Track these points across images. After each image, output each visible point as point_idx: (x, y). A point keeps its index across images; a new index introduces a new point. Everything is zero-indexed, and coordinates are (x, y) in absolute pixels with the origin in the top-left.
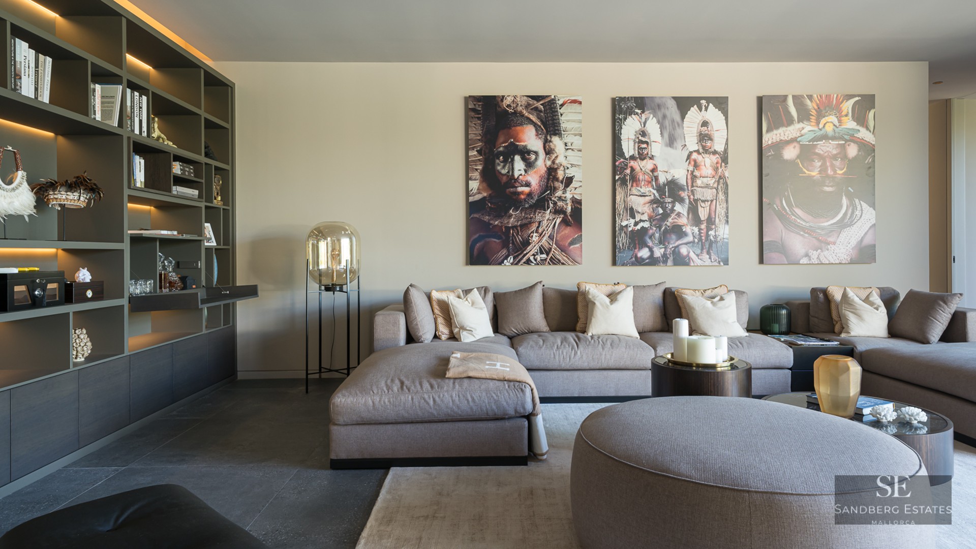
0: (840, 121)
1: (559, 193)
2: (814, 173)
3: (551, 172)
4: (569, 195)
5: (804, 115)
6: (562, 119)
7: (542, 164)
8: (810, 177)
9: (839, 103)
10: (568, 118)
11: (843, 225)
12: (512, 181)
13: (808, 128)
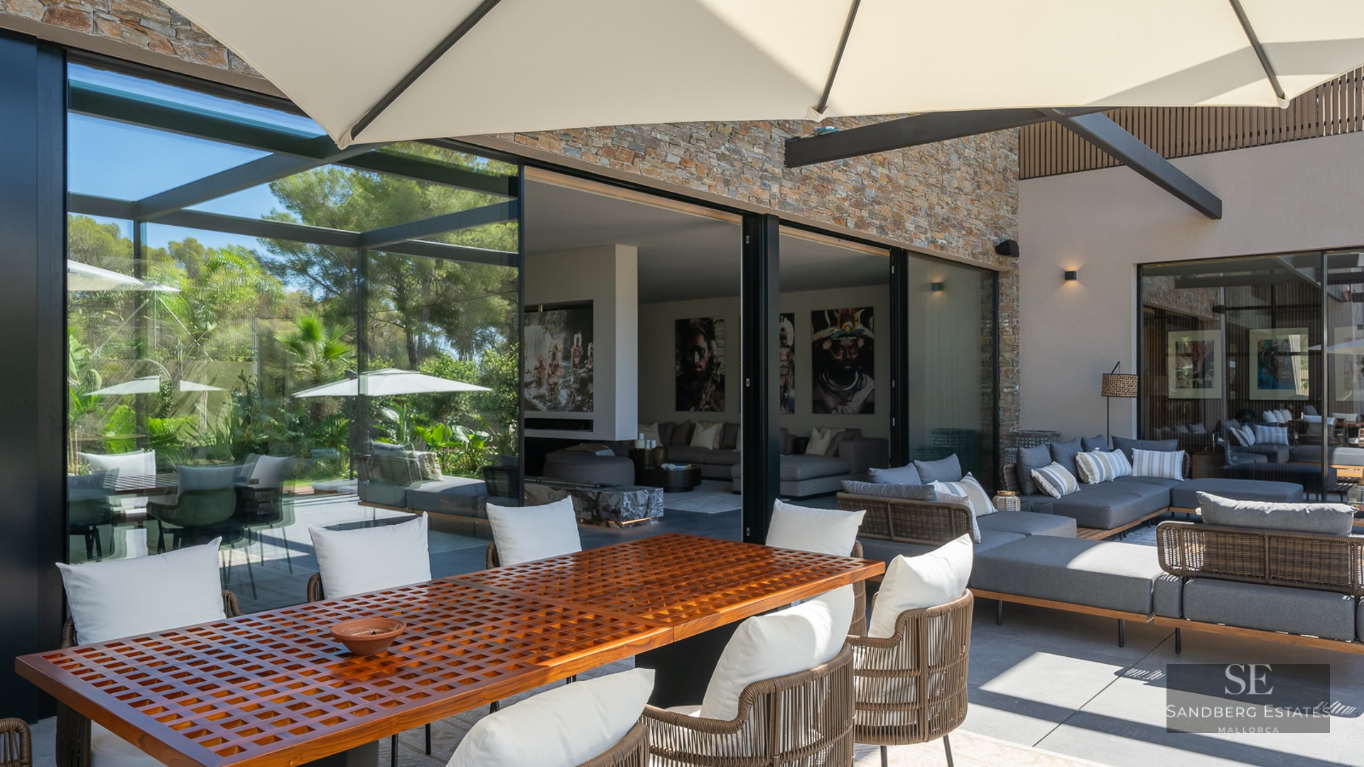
0: (854, 325)
1: (714, 372)
2: (840, 358)
3: (711, 359)
4: (719, 373)
5: (834, 323)
6: (716, 330)
7: (707, 355)
8: (838, 360)
9: (853, 313)
10: (718, 329)
11: (856, 389)
12: (695, 365)
13: (836, 330)
